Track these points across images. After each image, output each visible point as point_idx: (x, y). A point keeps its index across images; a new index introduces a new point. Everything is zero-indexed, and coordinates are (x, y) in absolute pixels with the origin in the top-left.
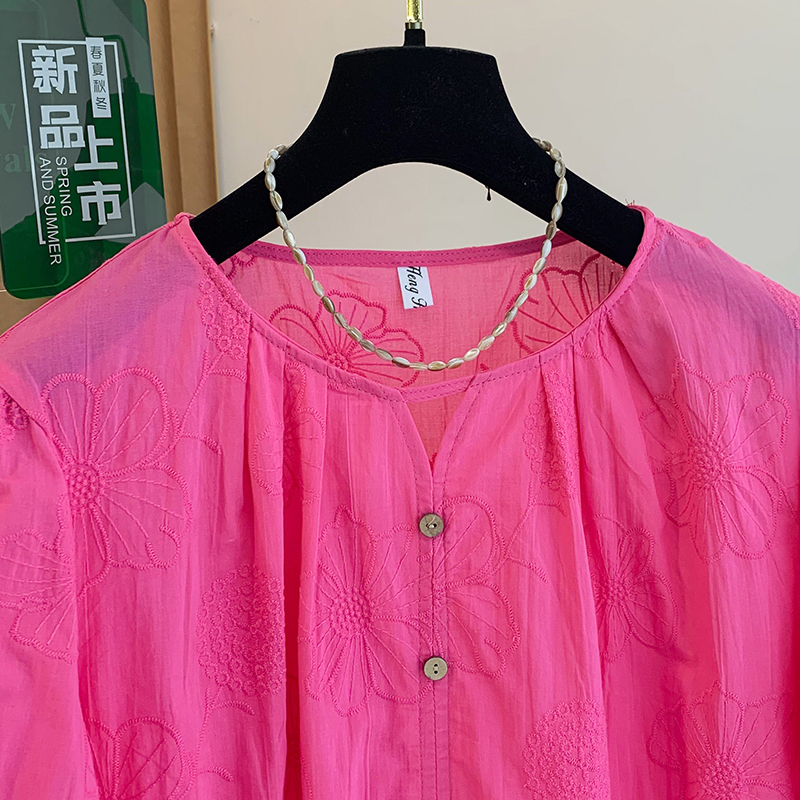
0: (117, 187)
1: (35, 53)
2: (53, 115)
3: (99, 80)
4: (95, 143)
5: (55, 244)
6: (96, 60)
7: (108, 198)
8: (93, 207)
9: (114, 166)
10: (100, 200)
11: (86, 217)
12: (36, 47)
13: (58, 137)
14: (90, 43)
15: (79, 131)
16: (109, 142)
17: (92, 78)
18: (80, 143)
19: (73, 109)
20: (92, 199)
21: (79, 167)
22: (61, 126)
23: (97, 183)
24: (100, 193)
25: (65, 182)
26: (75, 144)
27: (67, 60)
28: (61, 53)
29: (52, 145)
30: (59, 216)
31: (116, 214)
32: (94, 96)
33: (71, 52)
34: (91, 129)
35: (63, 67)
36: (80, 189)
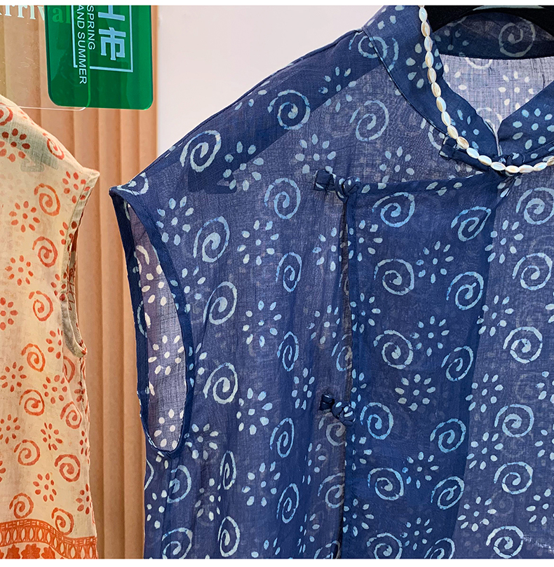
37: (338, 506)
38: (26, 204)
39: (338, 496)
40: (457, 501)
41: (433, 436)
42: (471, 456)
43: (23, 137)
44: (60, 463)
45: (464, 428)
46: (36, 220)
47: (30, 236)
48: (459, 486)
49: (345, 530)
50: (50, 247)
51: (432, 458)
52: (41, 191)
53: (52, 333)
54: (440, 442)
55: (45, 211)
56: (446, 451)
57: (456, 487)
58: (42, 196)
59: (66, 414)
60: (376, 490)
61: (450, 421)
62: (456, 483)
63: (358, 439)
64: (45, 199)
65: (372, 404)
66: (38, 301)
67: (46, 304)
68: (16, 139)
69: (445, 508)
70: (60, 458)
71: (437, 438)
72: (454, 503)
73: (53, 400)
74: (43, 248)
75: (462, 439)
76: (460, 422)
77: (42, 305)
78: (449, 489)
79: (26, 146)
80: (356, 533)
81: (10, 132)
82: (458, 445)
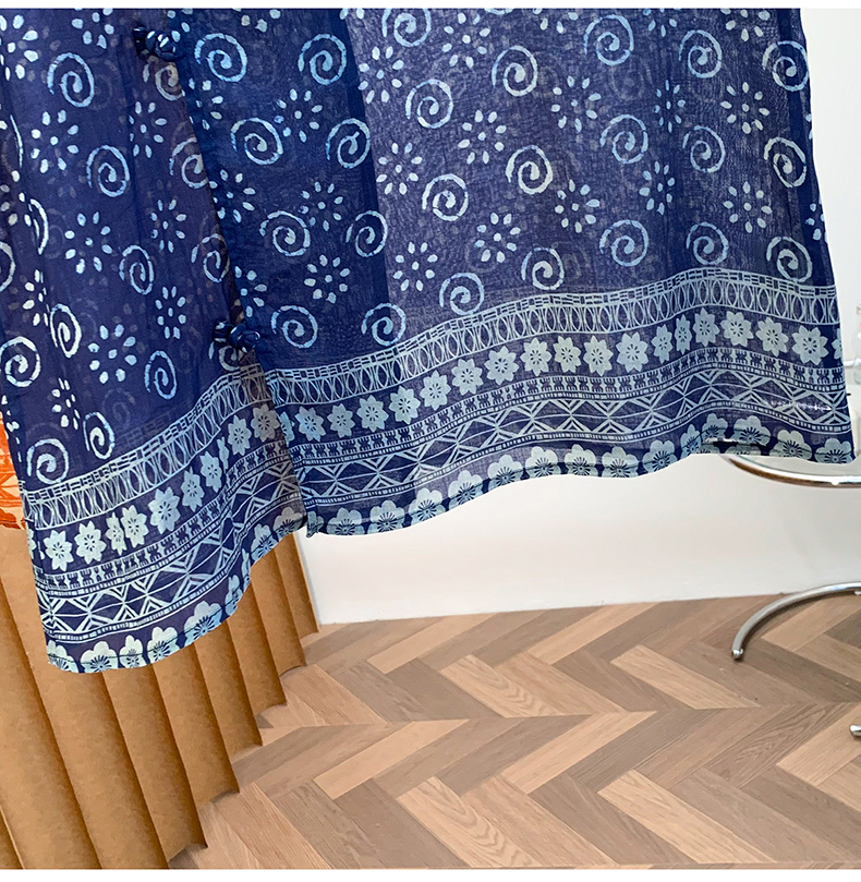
37: (202, 184)
39: (198, 169)
40: (365, 154)
41: (301, 64)
42: (364, 85)
45: (342, 46)
48: (361, 132)
49: (222, 214)
51: (308, 95)
54: (313, 70)
56: (326, 82)
57: (357, 134)
60: (248, 153)
61: (318, 38)
62: (356, 128)
63: (199, 85)
65: (209, 37)
69: (351, 166)
71: (307, 66)
72: (363, 157)
75: (344, 62)
76: (334, 38)
78: (349, 138)
80: (238, 218)
82: (340, 72)
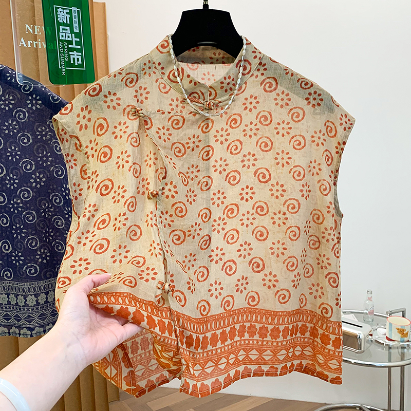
0: (80, 54)
1: (58, 10)
2: (64, 29)
3: (75, 20)
4: (74, 39)
5: (63, 69)
6: (75, 14)
7: (78, 57)
8: (74, 59)
9: (79, 47)
10: (76, 57)
11: (72, 62)
12: (58, 8)
13: (64, 36)
14: (73, 9)
15: (70, 35)
16: (78, 40)
17: (74, 20)
18: (70, 39)
19: (68, 28)
20: (73, 56)
21: (70, 46)
22: (65, 33)
23: (75, 52)
24: (76, 55)
25: (66, 50)
26: (69, 39)
27: (67, 13)
28: (65, 11)
29: (63, 38)
30: (64, 60)
31: (80, 62)
32: (74, 25)
33: (68, 11)
34: (73, 35)
35: (66, 15)
36: (70, 53)
38: (320, 131)
43: (320, 95)
44: (328, 277)
46: (325, 140)
47: (322, 149)
50: (330, 156)
52: (327, 124)
53: (331, 203)
55: (328, 135)
58: (328, 127)
59: (334, 249)
64: (329, 128)
66: (323, 184)
67: (328, 187)
68: (316, 96)
70: (329, 274)
73: (328, 240)
74: (327, 155)
77: (326, 187)
79: (322, 100)
81: (313, 93)
